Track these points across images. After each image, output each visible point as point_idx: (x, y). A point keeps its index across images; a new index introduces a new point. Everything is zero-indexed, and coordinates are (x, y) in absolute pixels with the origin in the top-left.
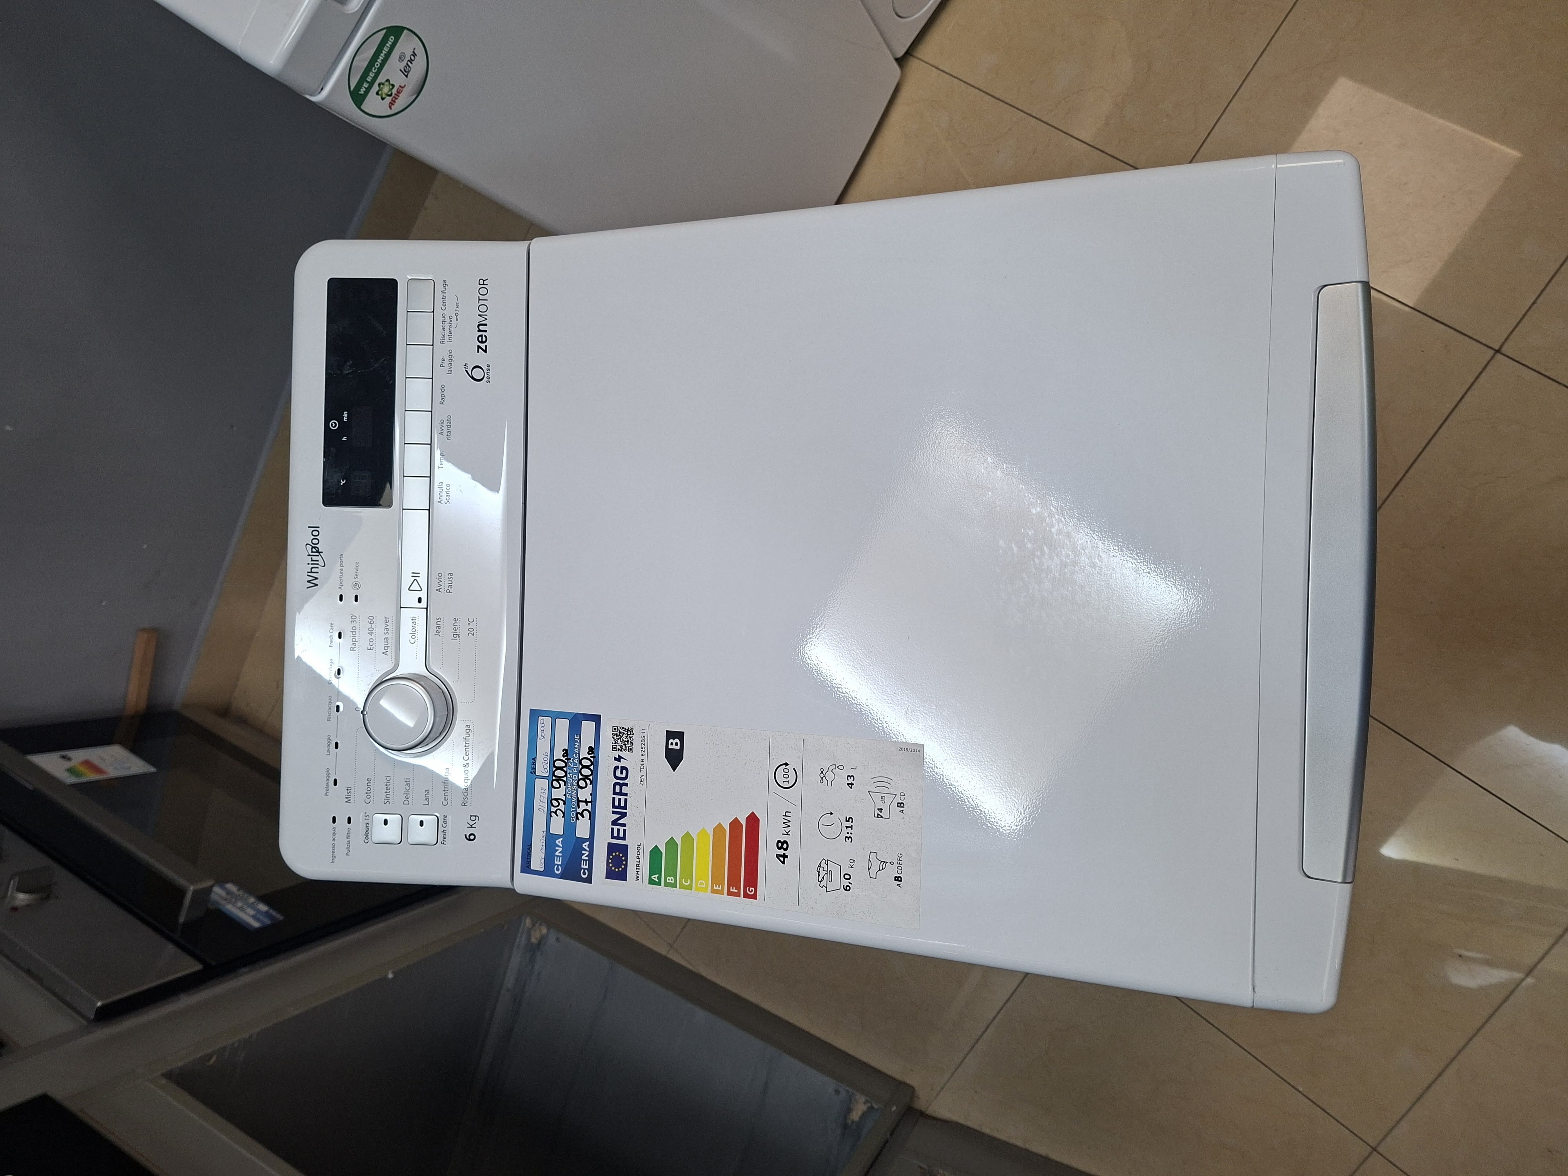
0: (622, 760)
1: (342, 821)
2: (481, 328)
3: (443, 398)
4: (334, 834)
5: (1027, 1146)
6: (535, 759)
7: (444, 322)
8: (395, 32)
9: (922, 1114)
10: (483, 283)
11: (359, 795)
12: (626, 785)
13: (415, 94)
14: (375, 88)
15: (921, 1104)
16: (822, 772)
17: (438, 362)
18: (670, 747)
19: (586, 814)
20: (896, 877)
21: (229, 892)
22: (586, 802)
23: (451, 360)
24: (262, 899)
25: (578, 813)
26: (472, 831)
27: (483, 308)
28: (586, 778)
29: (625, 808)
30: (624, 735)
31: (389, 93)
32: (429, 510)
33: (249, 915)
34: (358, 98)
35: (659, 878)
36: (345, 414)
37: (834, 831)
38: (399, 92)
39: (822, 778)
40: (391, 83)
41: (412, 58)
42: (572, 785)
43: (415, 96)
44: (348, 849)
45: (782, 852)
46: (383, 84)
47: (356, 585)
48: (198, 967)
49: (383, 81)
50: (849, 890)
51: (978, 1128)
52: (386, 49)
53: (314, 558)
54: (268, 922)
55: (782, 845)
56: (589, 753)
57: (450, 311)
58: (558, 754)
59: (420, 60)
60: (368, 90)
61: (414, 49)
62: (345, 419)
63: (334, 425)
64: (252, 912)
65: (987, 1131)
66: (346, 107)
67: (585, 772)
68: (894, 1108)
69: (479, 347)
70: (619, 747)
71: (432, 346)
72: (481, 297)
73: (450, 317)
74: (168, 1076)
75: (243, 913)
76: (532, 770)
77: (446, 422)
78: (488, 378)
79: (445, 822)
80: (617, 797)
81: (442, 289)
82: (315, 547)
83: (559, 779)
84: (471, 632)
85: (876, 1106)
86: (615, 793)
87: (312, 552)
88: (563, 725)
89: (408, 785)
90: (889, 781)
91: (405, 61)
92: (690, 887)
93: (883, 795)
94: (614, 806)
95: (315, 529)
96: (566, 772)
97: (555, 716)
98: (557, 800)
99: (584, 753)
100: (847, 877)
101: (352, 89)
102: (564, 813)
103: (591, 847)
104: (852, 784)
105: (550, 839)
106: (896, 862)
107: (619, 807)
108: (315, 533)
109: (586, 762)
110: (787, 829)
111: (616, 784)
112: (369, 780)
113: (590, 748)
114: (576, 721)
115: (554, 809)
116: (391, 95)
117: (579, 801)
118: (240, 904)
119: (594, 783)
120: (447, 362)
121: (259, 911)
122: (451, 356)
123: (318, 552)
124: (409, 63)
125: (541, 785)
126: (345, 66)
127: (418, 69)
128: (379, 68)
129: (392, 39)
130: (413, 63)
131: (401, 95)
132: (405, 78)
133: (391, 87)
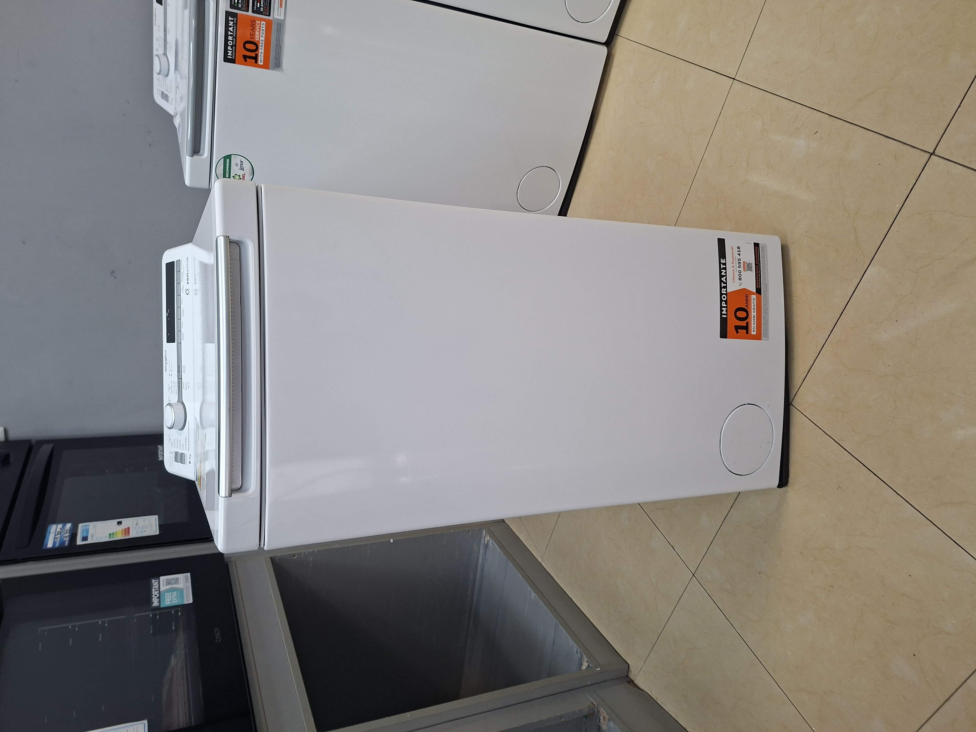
2: (188, 275)
8: (228, 157)
9: (631, 682)
10: (187, 259)
13: (251, 175)
14: (232, 178)
23: (183, 288)
26: (190, 460)
27: (188, 268)
31: (240, 178)
40: (238, 174)
41: (242, 163)
43: (252, 176)
49: (234, 175)
52: (228, 165)
53: (166, 361)
57: (182, 271)
59: (245, 162)
61: (240, 160)
68: (599, 669)
69: (187, 282)
71: (180, 284)
72: (187, 264)
74: (272, 558)
81: (181, 263)
84: (188, 387)
85: (591, 665)
87: (166, 359)
89: (180, 442)
91: (239, 166)
108: (166, 352)
122: (183, 286)
124: (241, 166)
126: (214, 176)
127: (246, 165)
128: (229, 172)
129: (228, 160)
130: (243, 164)
131: (245, 177)
132: (243, 171)
133: (239, 176)
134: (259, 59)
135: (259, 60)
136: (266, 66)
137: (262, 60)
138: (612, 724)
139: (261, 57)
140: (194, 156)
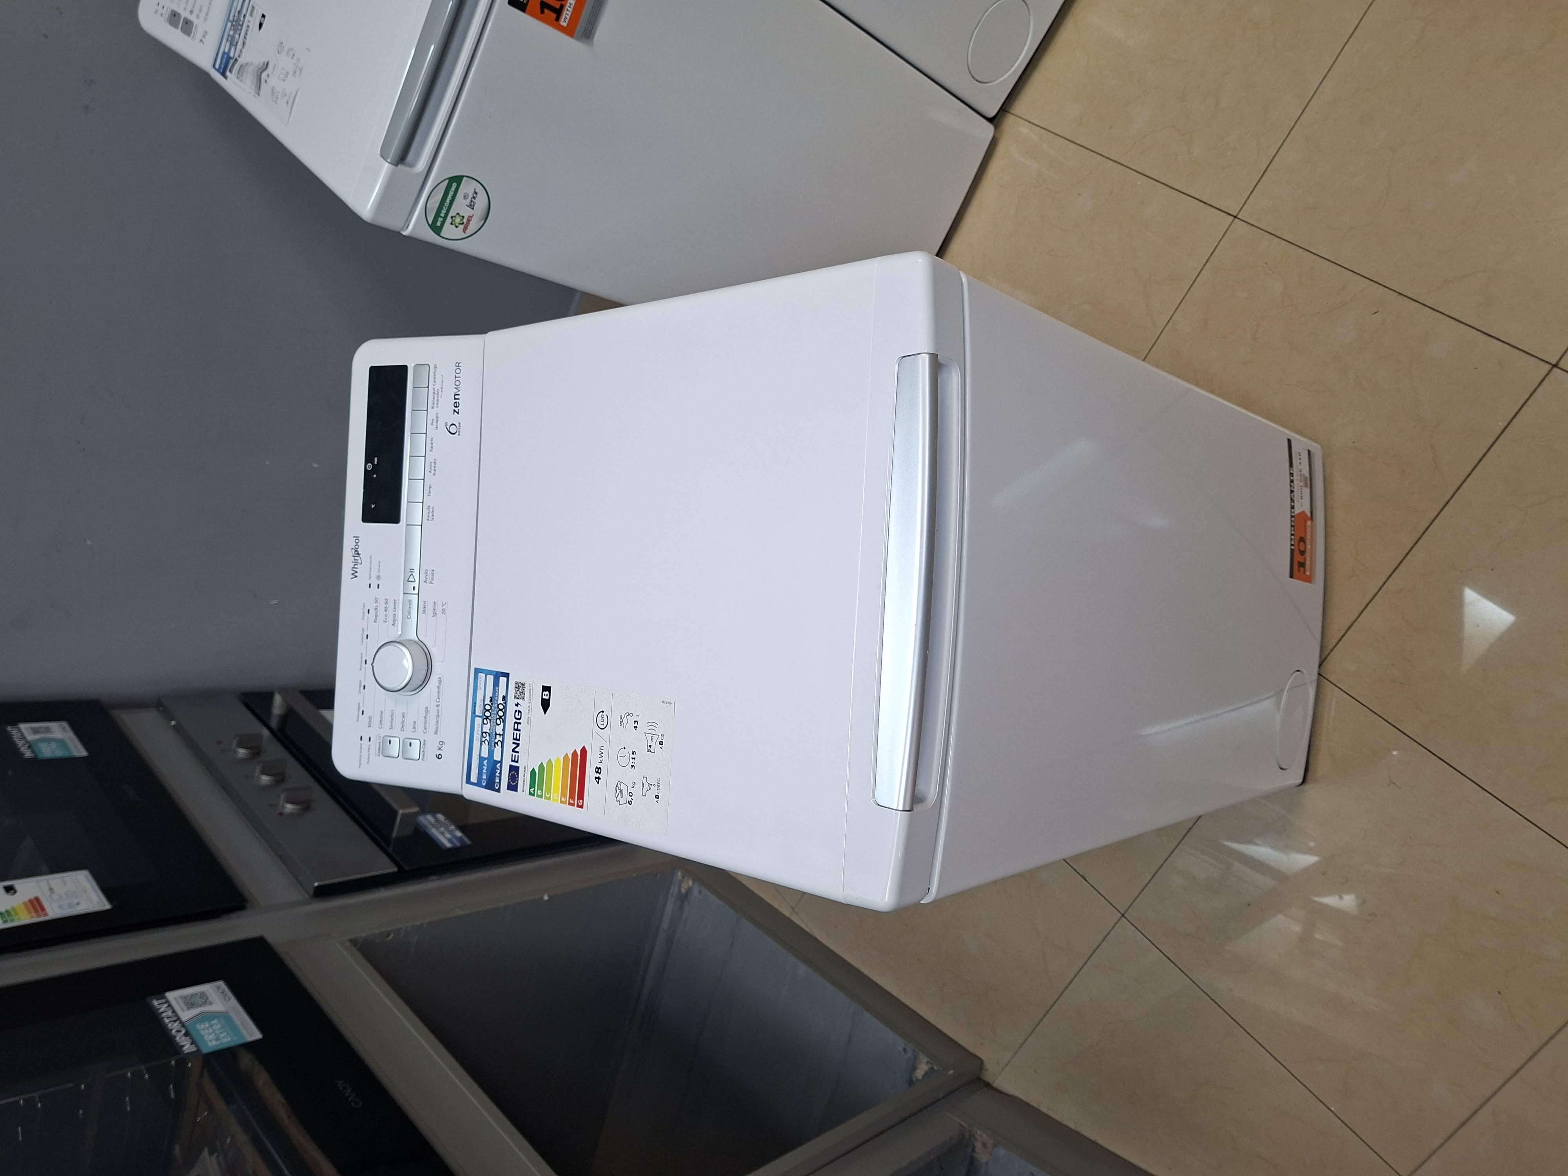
0: (519, 706)
1: (366, 739)
2: (457, 397)
3: (432, 447)
4: (361, 748)
5: (1078, 1129)
6: (475, 703)
7: (434, 393)
8: (457, 180)
9: (988, 1085)
10: (458, 365)
11: (376, 722)
12: (520, 723)
13: (482, 220)
14: (449, 220)
15: (988, 1077)
16: (621, 718)
17: (429, 422)
18: (544, 697)
19: (499, 743)
20: (656, 795)
21: (437, 820)
22: (500, 735)
23: (437, 420)
24: (461, 828)
25: (495, 743)
26: (440, 752)
27: (457, 383)
28: (500, 717)
29: (519, 740)
30: (521, 688)
31: (461, 222)
32: (421, 525)
33: (445, 837)
34: (437, 229)
35: (534, 791)
36: (376, 459)
37: (624, 762)
38: (469, 221)
39: (621, 722)
40: (461, 215)
41: (475, 195)
42: (493, 723)
43: (483, 222)
44: (368, 759)
45: (597, 775)
46: (455, 217)
47: (378, 577)
48: (395, 869)
49: (454, 215)
50: (631, 804)
51: (1035, 1105)
52: (451, 193)
53: (356, 558)
54: (458, 844)
55: (598, 770)
56: (503, 700)
57: (438, 387)
58: (487, 701)
60: (443, 223)
61: (475, 189)
62: (376, 463)
63: (370, 466)
64: (448, 836)
65: (1044, 1109)
66: (430, 236)
67: (501, 713)
68: (952, 1072)
69: (454, 411)
70: (518, 696)
71: (426, 412)
72: (457, 375)
73: (438, 390)
74: (354, 942)
75: (442, 836)
76: (474, 712)
77: (433, 464)
78: (459, 432)
79: (424, 744)
80: (516, 732)
81: (434, 371)
82: (357, 551)
83: (487, 718)
84: (444, 611)
85: (936, 1068)
86: (515, 729)
87: (355, 554)
88: (491, 678)
89: (404, 717)
90: (655, 725)
92: (549, 799)
93: (652, 735)
94: (514, 739)
95: (357, 538)
96: (490, 713)
97: (487, 672)
98: (485, 733)
99: (501, 698)
100: (631, 794)
101: (430, 223)
102: (488, 742)
103: (501, 766)
104: (636, 727)
105: (481, 759)
106: (656, 784)
107: (516, 739)
108: (357, 541)
109: (501, 707)
110: (601, 759)
111: (515, 723)
112: (382, 712)
113: (503, 696)
114: (498, 675)
115: (484, 739)
116: (463, 223)
117: (496, 734)
118: (442, 829)
119: (504, 721)
120: (435, 421)
121: (454, 836)
122: (437, 417)
123: (358, 554)
124: (473, 200)
125: (478, 721)
126: (421, 209)
127: (481, 202)
128: (448, 207)
129: (454, 185)
130: (477, 199)
131: (471, 222)
132: (471, 210)
133: (462, 218)
134: (564, 14)
135: (564, 17)
136: (569, 31)
137: (567, 18)
138: (1002, 1152)
139: (568, 12)
140: (399, 165)
